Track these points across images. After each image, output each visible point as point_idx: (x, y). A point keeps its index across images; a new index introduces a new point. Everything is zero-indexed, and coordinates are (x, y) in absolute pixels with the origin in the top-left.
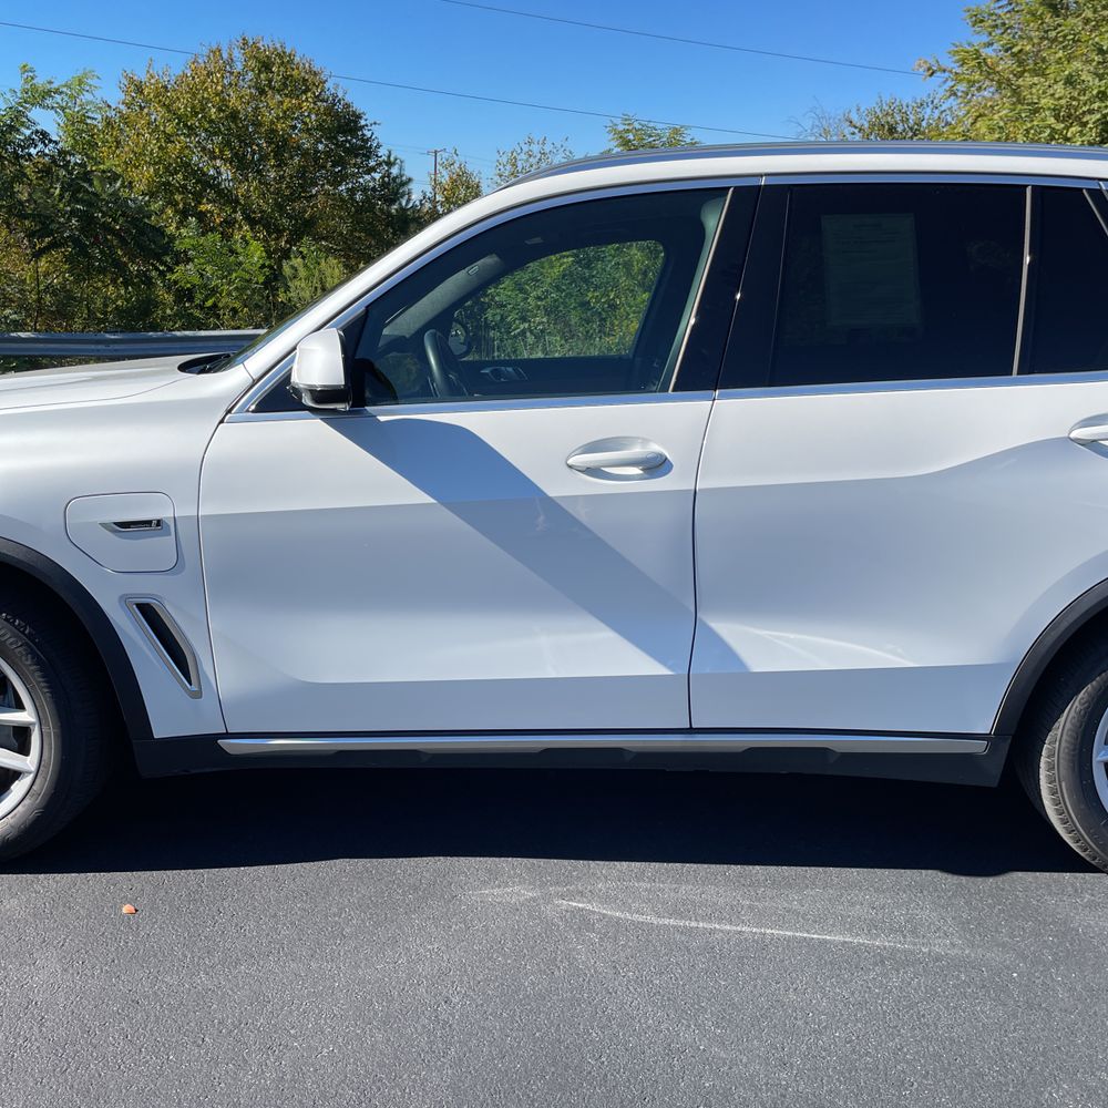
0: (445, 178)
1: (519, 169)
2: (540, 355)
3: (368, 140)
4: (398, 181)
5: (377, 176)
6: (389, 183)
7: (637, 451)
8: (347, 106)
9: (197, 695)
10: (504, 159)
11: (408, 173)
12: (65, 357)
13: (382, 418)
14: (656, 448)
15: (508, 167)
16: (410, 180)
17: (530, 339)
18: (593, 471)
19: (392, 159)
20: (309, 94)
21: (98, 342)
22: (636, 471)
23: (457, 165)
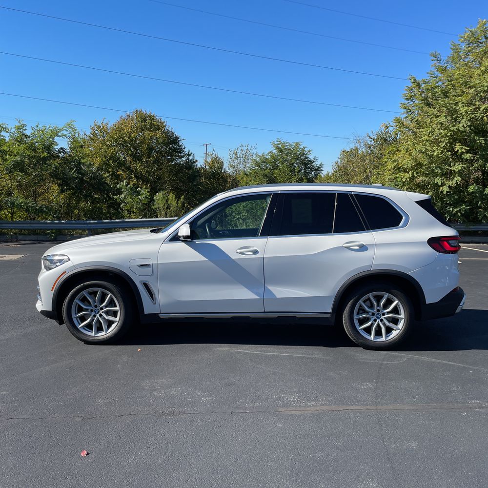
0: (209, 160)
1: (238, 156)
2: (244, 227)
3: (180, 146)
4: (192, 161)
5: (184, 159)
6: (188, 162)
7: (251, 249)
8: (173, 134)
9: (155, 304)
10: (232, 153)
11: (196, 158)
12: (74, 229)
13: (197, 242)
14: (255, 248)
15: (234, 155)
16: (197, 161)
17: (241, 221)
18: (242, 253)
19: (190, 153)
20: (160, 131)
21: (85, 224)
22: (251, 253)
23: (214, 155)
